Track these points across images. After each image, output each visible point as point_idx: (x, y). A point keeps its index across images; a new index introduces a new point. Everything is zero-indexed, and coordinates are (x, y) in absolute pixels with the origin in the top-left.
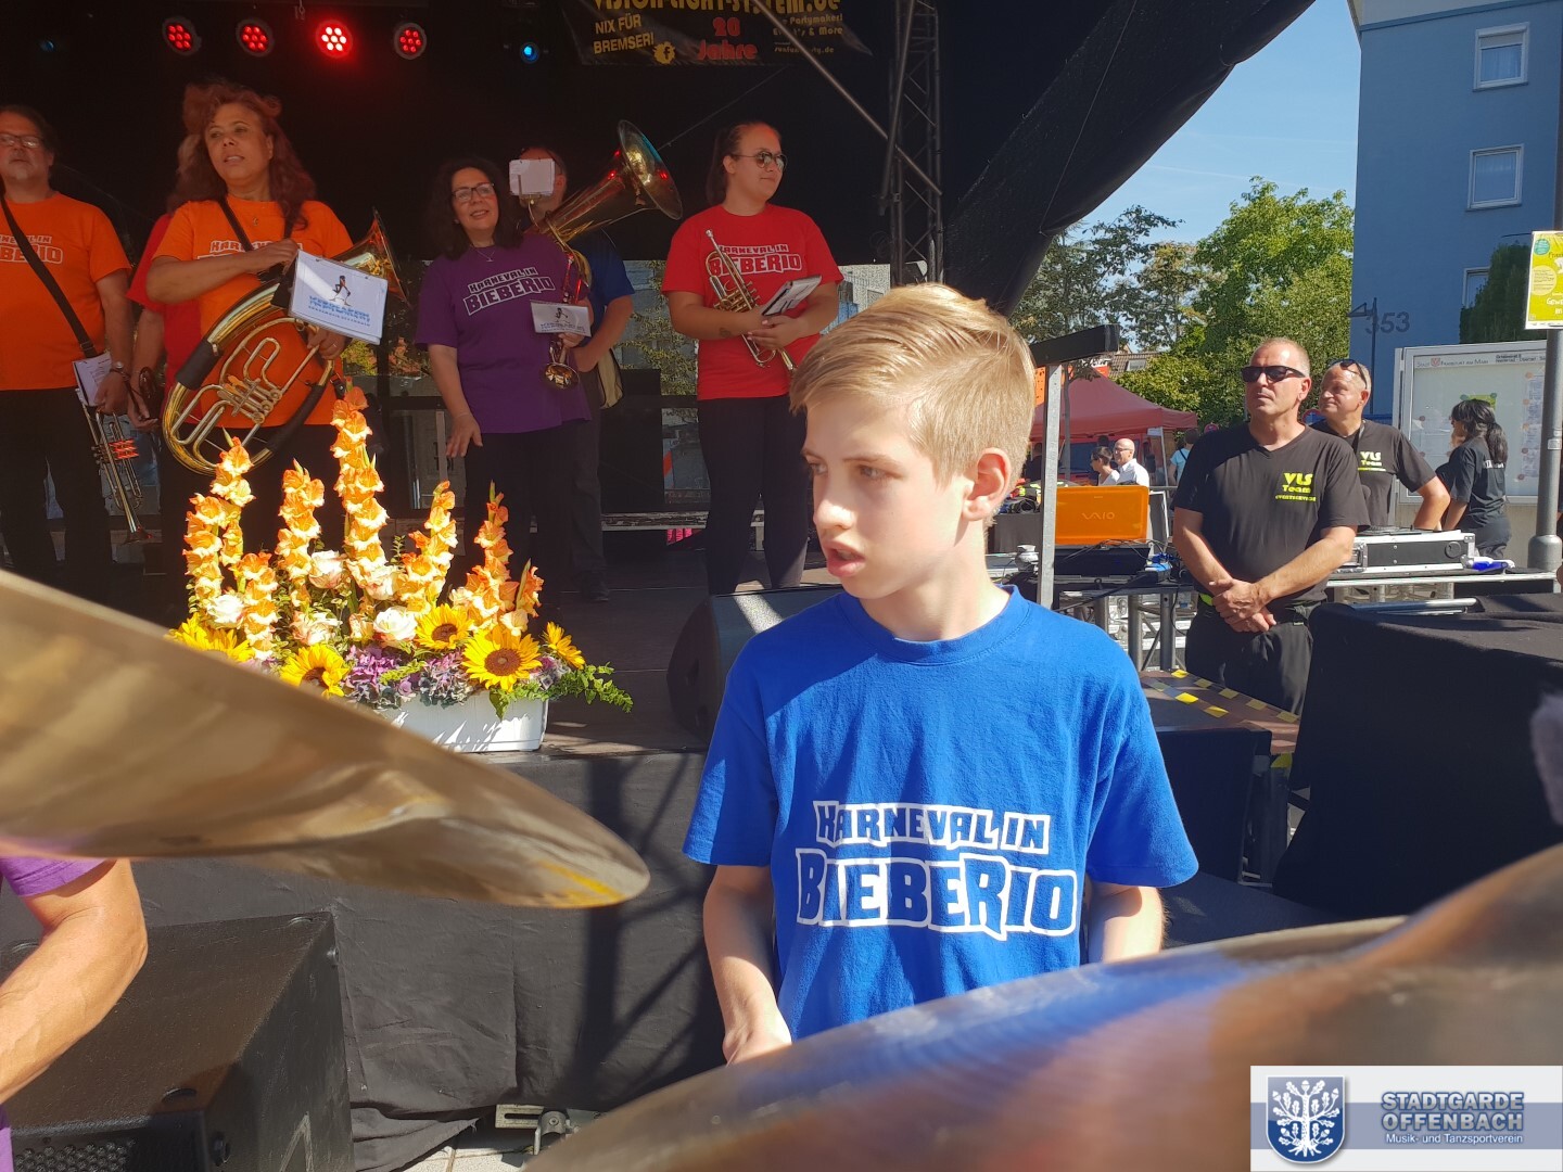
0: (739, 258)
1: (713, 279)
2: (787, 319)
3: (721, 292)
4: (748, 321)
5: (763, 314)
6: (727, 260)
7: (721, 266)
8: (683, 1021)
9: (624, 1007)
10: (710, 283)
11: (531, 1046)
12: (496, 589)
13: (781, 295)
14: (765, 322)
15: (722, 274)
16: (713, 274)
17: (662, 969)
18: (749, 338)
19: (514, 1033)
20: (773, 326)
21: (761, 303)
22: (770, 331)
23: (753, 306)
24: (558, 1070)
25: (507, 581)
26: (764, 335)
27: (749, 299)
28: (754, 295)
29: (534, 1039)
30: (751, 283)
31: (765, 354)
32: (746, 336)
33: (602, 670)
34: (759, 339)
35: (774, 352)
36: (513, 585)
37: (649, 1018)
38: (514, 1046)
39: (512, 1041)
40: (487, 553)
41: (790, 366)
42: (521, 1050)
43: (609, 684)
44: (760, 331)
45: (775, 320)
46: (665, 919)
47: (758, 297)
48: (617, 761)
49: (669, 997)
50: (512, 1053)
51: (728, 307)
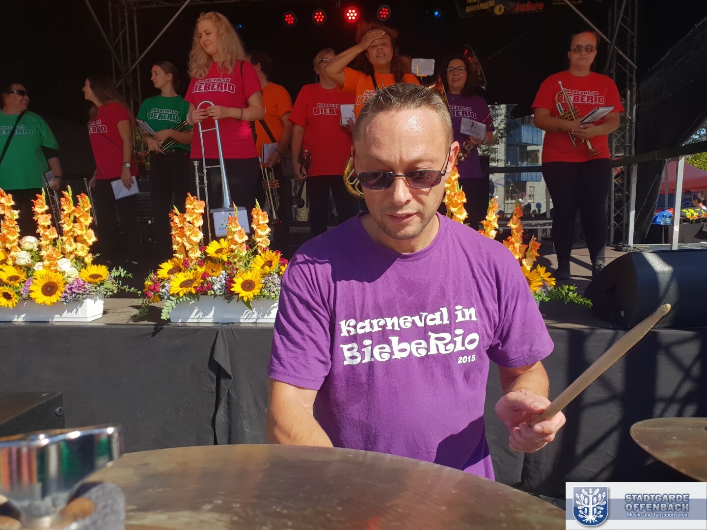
0: (573, 95)
1: (558, 104)
2: (592, 125)
3: (561, 110)
4: (572, 125)
5: (581, 122)
6: (567, 96)
7: (563, 98)
8: (609, 460)
9: (580, 449)
10: (556, 106)
11: (532, 463)
12: (518, 248)
13: (592, 113)
14: (582, 126)
15: (563, 102)
16: (559, 101)
17: (600, 433)
18: (572, 133)
19: (524, 457)
20: (585, 128)
21: (580, 117)
22: (582, 130)
23: (576, 118)
24: (543, 477)
25: (522, 244)
26: (579, 132)
27: (574, 114)
28: (578, 113)
29: (533, 460)
30: (577, 107)
31: (578, 141)
32: (570, 132)
33: (572, 288)
34: (577, 134)
35: (583, 141)
36: (525, 247)
37: (591, 457)
38: (523, 463)
39: (522, 460)
40: (514, 230)
41: (590, 148)
42: (526, 465)
43: (576, 294)
44: (578, 130)
45: (587, 125)
46: (602, 409)
47: (580, 114)
48: (582, 332)
49: (602, 447)
50: (521, 465)
51: (562, 117)
